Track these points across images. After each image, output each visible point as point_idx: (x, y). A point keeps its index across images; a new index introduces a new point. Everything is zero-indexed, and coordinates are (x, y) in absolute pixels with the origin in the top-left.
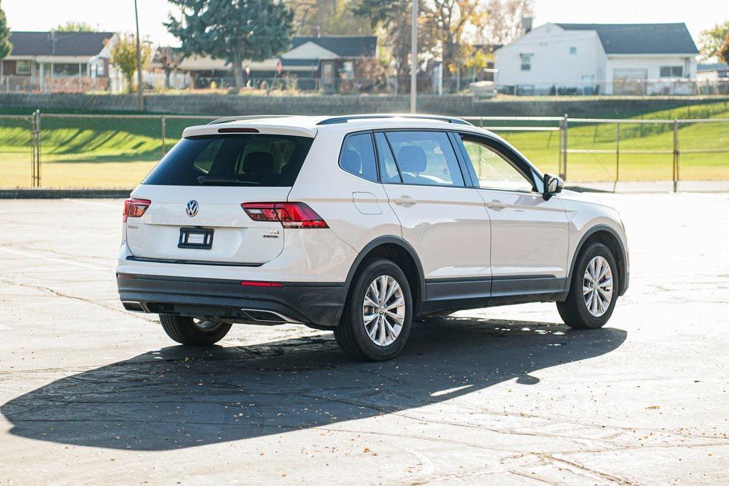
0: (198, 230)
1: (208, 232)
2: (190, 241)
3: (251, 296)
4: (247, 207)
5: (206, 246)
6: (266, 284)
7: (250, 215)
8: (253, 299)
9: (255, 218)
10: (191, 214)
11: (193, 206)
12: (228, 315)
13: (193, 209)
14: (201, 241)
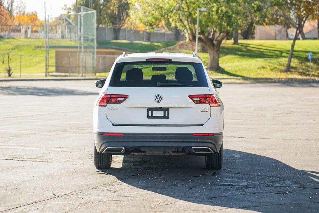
0: (160, 109)
1: (166, 110)
2: (154, 115)
3: (199, 141)
4: (191, 97)
5: (164, 117)
6: (206, 135)
7: (194, 101)
8: (200, 142)
9: (197, 102)
10: (158, 101)
11: (158, 98)
12: (176, 151)
13: (160, 98)
14: (162, 115)
